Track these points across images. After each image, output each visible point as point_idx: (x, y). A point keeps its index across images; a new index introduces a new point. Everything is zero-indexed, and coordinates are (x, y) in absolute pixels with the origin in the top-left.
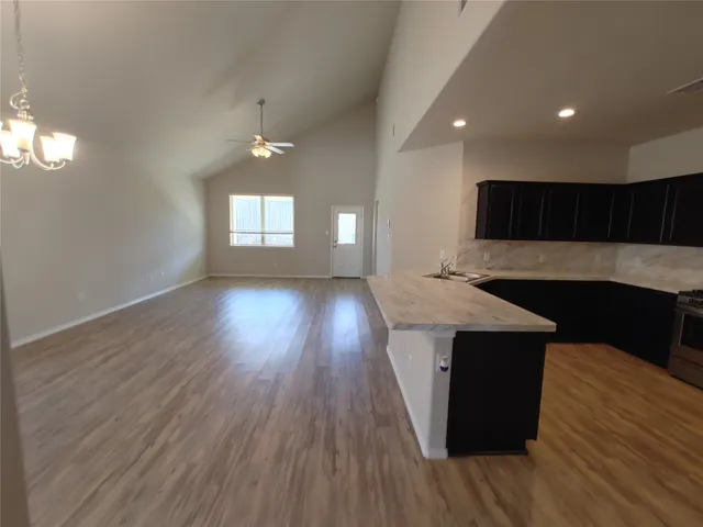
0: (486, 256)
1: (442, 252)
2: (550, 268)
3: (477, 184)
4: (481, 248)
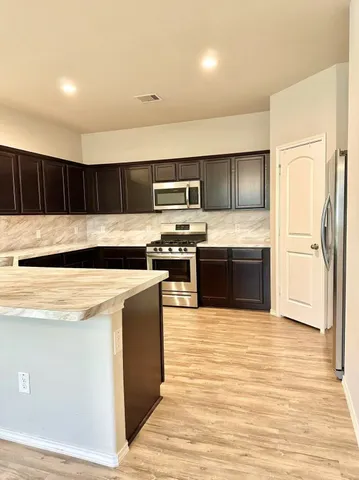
2: (46, 242)
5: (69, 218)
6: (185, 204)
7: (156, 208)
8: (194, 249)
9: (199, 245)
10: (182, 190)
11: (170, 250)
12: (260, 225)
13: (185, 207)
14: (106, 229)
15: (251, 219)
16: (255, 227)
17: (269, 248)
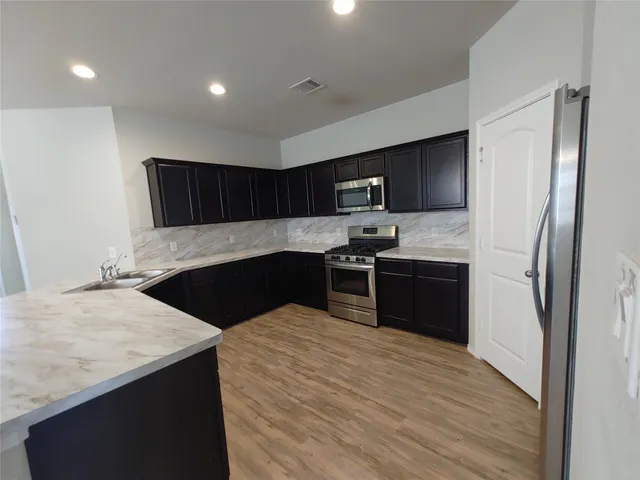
0: (173, 246)
1: (112, 249)
2: (241, 247)
3: (143, 163)
4: (164, 238)
5: (268, 223)
6: (367, 205)
7: (339, 210)
8: (373, 260)
9: (379, 255)
10: (364, 189)
11: (348, 259)
13: (368, 208)
14: (303, 231)
15: (452, 222)
16: (458, 231)
17: (467, 265)
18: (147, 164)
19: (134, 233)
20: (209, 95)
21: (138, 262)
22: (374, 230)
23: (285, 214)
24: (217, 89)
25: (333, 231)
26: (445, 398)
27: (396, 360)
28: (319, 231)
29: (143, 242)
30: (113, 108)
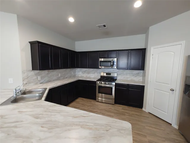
0: (39, 78)
2: (62, 78)
3: (30, 42)
4: (36, 75)
7: (100, 67)
8: (114, 84)
9: (116, 82)
10: (110, 61)
11: (105, 83)
12: (137, 75)
14: (82, 73)
15: (134, 73)
16: (135, 76)
17: (144, 86)
18: (32, 43)
19: (23, 72)
20: (68, 21)
21: (24, 85)
22: (110, 74)
23: (78, 67)
24: (71, 20)
25: (94, 73)
26: (150, 127)
27: (127, 115)
28: (89, 73)
29: (27, 76)
30: (17, 15)
